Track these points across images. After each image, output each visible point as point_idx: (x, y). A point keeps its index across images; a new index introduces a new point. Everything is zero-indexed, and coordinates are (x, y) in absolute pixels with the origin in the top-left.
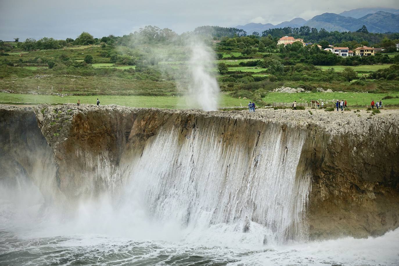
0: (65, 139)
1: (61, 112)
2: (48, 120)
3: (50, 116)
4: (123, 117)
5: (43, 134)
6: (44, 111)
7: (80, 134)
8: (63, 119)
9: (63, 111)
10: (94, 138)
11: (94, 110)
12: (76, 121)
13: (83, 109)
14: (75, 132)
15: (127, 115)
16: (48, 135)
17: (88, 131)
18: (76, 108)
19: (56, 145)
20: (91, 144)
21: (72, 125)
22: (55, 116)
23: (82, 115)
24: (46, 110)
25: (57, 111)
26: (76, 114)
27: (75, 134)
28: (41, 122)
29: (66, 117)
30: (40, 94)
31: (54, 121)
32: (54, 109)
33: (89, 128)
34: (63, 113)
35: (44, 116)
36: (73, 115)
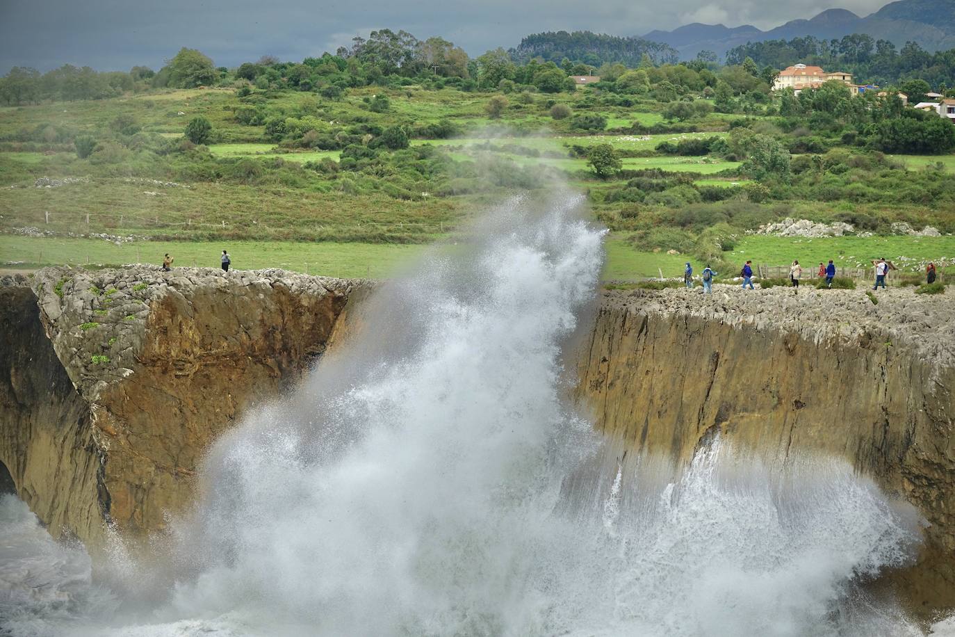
0: (124, 371)
1: (113, 292)
2: (73, 315)
3: (80, 303)
4: (302, 306)
5: (59, 356)
6: (64, 288)
7: (172, 357)
8: (119, 311)
9: (121, 289)
10: (214, 370)
11: (214, 285)
12: (159, 319)
13: (182, 284)
14: (157, 350)
15: (313, 301)
16: (74, 362)
17: (196, 350)
18: (159, 280)
19: (98, 391)
20: (204, 388)
21: (146, 330)
22: (96, 302)
23: (178, 299)
24: (69, 284)
25: (103, 288)
26: (159, 297)
27: (155, 358)
28: (53, 321)
29: (128, 305)
30: (51, 237)
31: (92, 319)
32: (93, 282)
33: (198, 340)
34: (120, 294)
35: (62, 303)
36: (151, 301)
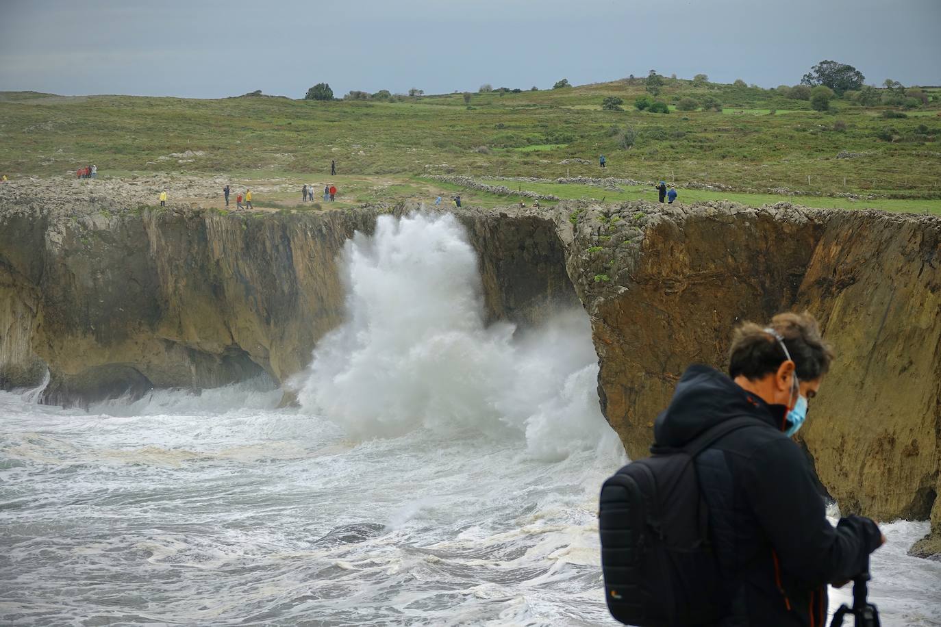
0: (620, 289)
1: (617, 221)
2: (583, 242)
3: (589, 230)
4: (784, 233)
5: (569, 276)
6: (578, 219)
7: (663, 276)
8: (619, 237)
9: (624, 217)
10: (702, 288)
11: (704, 214)
12: (653, 244)
13: (675, 213)
14: (650, 270)
15: (795, 228)
16: (580, 280)
17: (686, 271)
18: (656, 210)
19: (597, 306)
20: (692, 304)
21: (640, 253)
22: (602, 229)
23: (670, 226)
24: (582, 214)
25: (610, 217)
26: (653, 224)
27: (647, 278)
28: (567, 246)
29: (627, 231)
30: (800, 196)
31: (599, 243)
32: (601, 212)
33: (687, 262)
34: (622, 221)
35: (575, 230)
36: (646, 228)
